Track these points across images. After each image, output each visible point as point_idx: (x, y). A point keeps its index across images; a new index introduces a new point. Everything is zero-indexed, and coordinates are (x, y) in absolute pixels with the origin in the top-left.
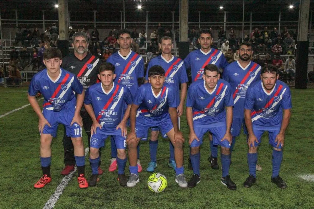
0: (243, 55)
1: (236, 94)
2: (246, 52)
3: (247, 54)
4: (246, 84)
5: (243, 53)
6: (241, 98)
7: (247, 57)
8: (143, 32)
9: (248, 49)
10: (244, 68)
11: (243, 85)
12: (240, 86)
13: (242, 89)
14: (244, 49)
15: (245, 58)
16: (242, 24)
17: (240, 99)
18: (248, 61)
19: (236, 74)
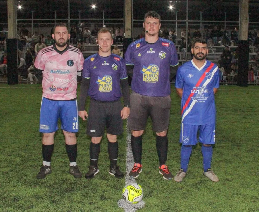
0: (197, 54)
1: (191, 97)
2: (201, 51)
3: (202, 53)
4: (202, 86)
5: (198, 52)
6: (198, 102)
7: (203, 56)
8: (173, 30)
9: (203, 47)
10: (199, 68)
11: (199, 88)
12: (195, 89)
13: (198, 92)
14: (199, 47)
15: (200, 58)
16: (186, 22)
17: (196, 104)
18: (204, 60)
19: (190, 76)
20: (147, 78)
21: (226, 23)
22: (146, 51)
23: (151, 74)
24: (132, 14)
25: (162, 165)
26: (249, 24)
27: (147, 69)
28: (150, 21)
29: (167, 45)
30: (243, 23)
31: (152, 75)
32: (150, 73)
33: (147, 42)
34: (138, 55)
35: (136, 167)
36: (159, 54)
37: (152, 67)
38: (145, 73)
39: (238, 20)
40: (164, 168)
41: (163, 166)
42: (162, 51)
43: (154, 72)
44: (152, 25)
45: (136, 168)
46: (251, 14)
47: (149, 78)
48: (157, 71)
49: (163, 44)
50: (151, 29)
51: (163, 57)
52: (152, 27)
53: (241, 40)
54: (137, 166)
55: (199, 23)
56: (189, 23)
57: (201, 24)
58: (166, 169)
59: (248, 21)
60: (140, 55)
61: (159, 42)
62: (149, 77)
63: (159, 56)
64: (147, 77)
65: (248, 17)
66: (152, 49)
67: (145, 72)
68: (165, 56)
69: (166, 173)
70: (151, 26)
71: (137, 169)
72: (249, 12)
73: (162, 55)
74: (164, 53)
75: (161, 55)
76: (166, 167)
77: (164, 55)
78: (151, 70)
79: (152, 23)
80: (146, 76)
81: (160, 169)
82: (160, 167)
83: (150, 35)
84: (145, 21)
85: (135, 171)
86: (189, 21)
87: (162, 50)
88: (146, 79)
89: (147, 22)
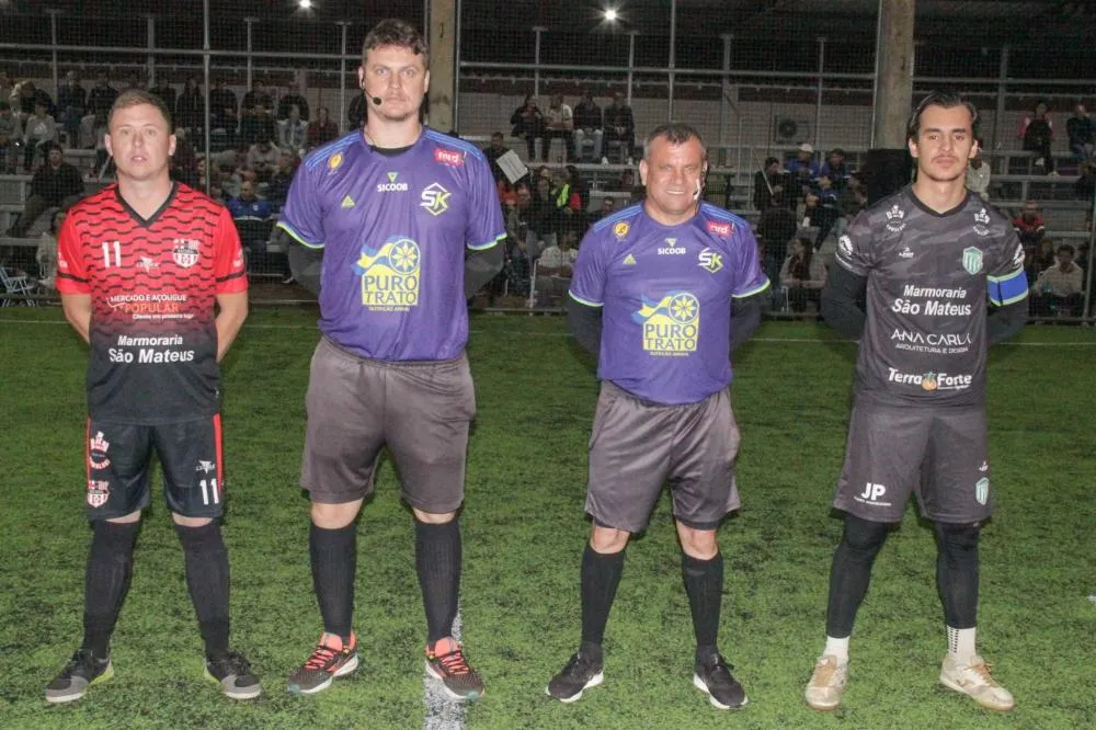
20: (377, 293)
21: (826, 81)
22: (374, 186)
23: (393, 277)
24: (458, 40)
25: (438, 639)
26: (915, 83)
27: (376, 258)
28: (390, 64)
29: (456, 159)
30: (892, 80)
31: (397, 280)
32: (390, 273)
33: (374, 148)
34: (344, 204)
35: (324, 648)
36: (424, 196)
37: (398, 249)
38: (368, 273)
39: (872, 70)
40: (448, 650)
41: (443, 646)
42: (436, 184)
43: (405, 267)
44: (395, 79)
45: (325, 652)
46: (923, 43)
47: (386, 293)
48: (415, 261)
49: (442, 155)
50: (392, 93)
51: (440, 206)
52: (395, 86)
53: (880, 147)
54: (329, 645)
55: (719, 78)
56: (677, 76)
57: (725, 82)
58: (456, 657)
59: (912, 74)
60: (348, 202)
61: (425, 147)
62: (386, 288)
63: (423, 204)
64: (376, 290)
65: (912, 59)
66: (395, 174)
67: (369, 269)
68: (445, 206)
69: (456, 670)
70: (391, 83)
71: (327, 656)
72: (916, 36)
73: (435, 199)
74: (443, 193)
75: (430, 201)
76: (456, 649)
77: (441, 200)
78: (394, 261)
79: (395, 71)
80: (375, 284)
81: (431, 657)
82: (432, 648)
83: (389, 118)
84: (366, 59)
85: (317, 665)
86: (679, 71)
87: (436, 180)
88: (373, 297)
89: (375, 66)
